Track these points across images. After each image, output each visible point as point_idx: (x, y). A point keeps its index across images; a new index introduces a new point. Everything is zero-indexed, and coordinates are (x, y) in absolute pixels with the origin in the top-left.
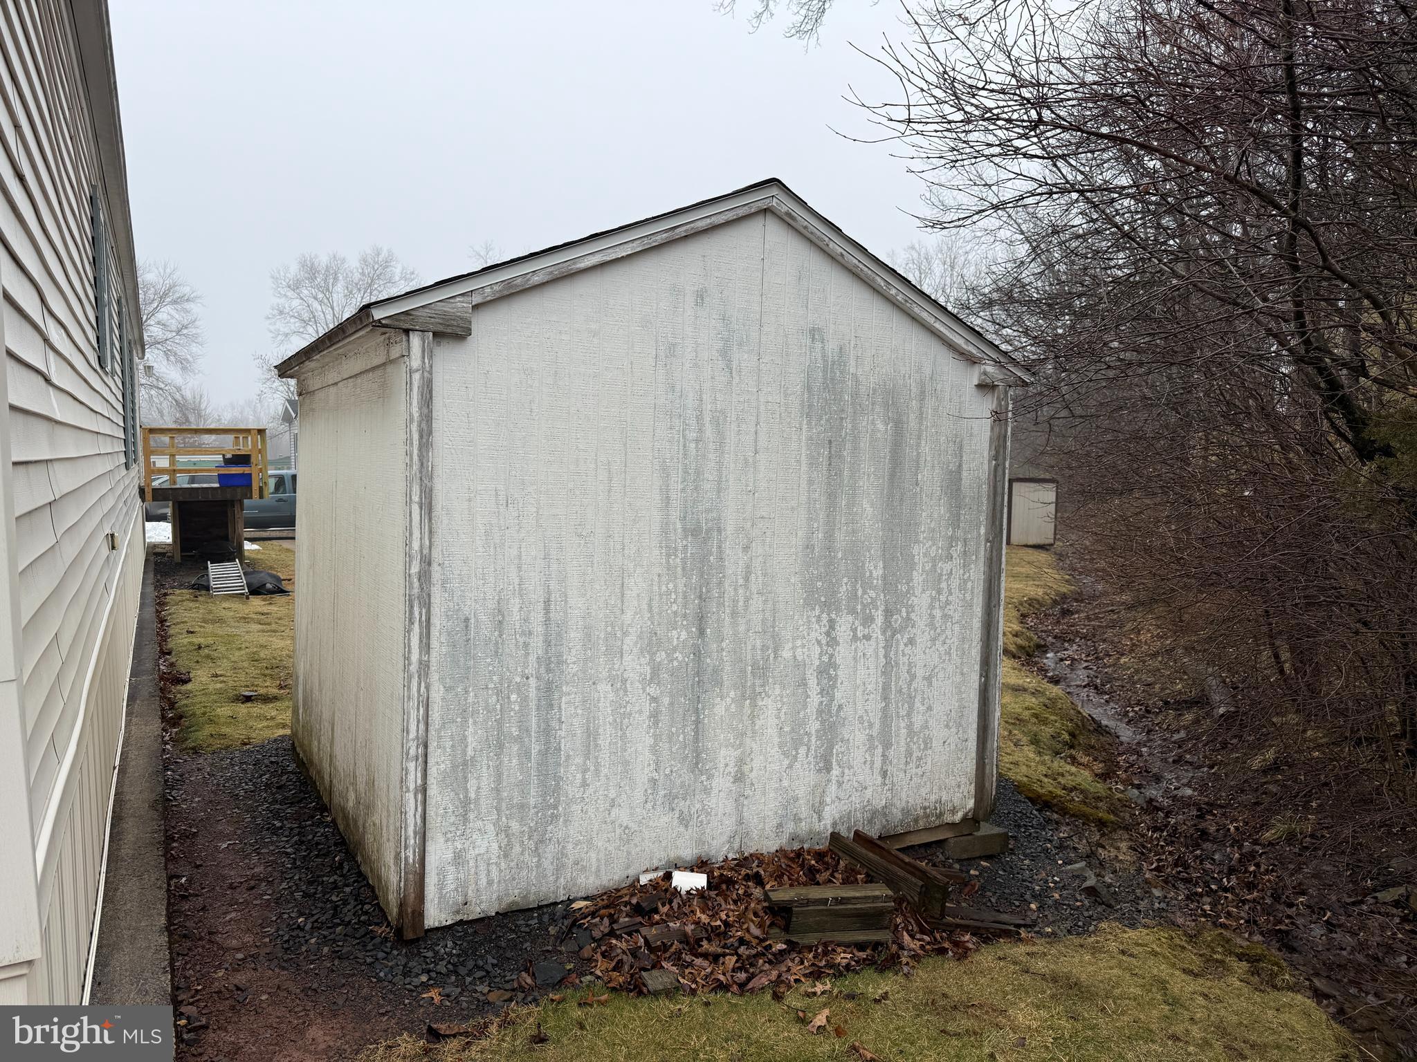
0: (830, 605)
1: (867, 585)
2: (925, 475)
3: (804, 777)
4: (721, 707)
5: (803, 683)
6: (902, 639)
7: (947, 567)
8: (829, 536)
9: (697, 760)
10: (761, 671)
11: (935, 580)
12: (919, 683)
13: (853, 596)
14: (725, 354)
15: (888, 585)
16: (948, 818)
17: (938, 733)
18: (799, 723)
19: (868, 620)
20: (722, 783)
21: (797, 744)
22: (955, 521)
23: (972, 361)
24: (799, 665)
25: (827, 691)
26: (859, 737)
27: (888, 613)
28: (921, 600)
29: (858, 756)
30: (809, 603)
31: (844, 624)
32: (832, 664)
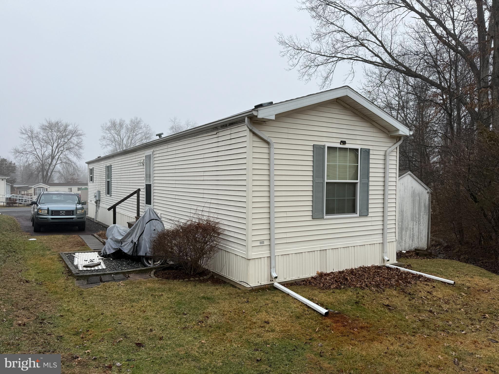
0: (413, 221)
1: (417, 218)
2: (422, 204)
3: (411, 242)
4: (404, 233)
5: (411, 230)
6: (420, 225)
7: (424, 216)
8: (413, 212)
9: (402, 239)
10: (407, 228)
11: (423, 217)
12: (422, 231)
13: (415, 220)
14: (404, 190)
15: (419, 218)
16: (424, 249)
17: (423, 238)
18: (410, 235)
19: (417, 223)
20: (404, 242)
21: (410, 238)
22: (425, 210)
23: (426, 189)
24: (410, 228)
25: (413, 231)
26: (416, 238)
27: (419, 222)
28: (422, 220)
29: (416, 240)
30: (411, 220)
31: (415, 223)
32: (413, 228)
